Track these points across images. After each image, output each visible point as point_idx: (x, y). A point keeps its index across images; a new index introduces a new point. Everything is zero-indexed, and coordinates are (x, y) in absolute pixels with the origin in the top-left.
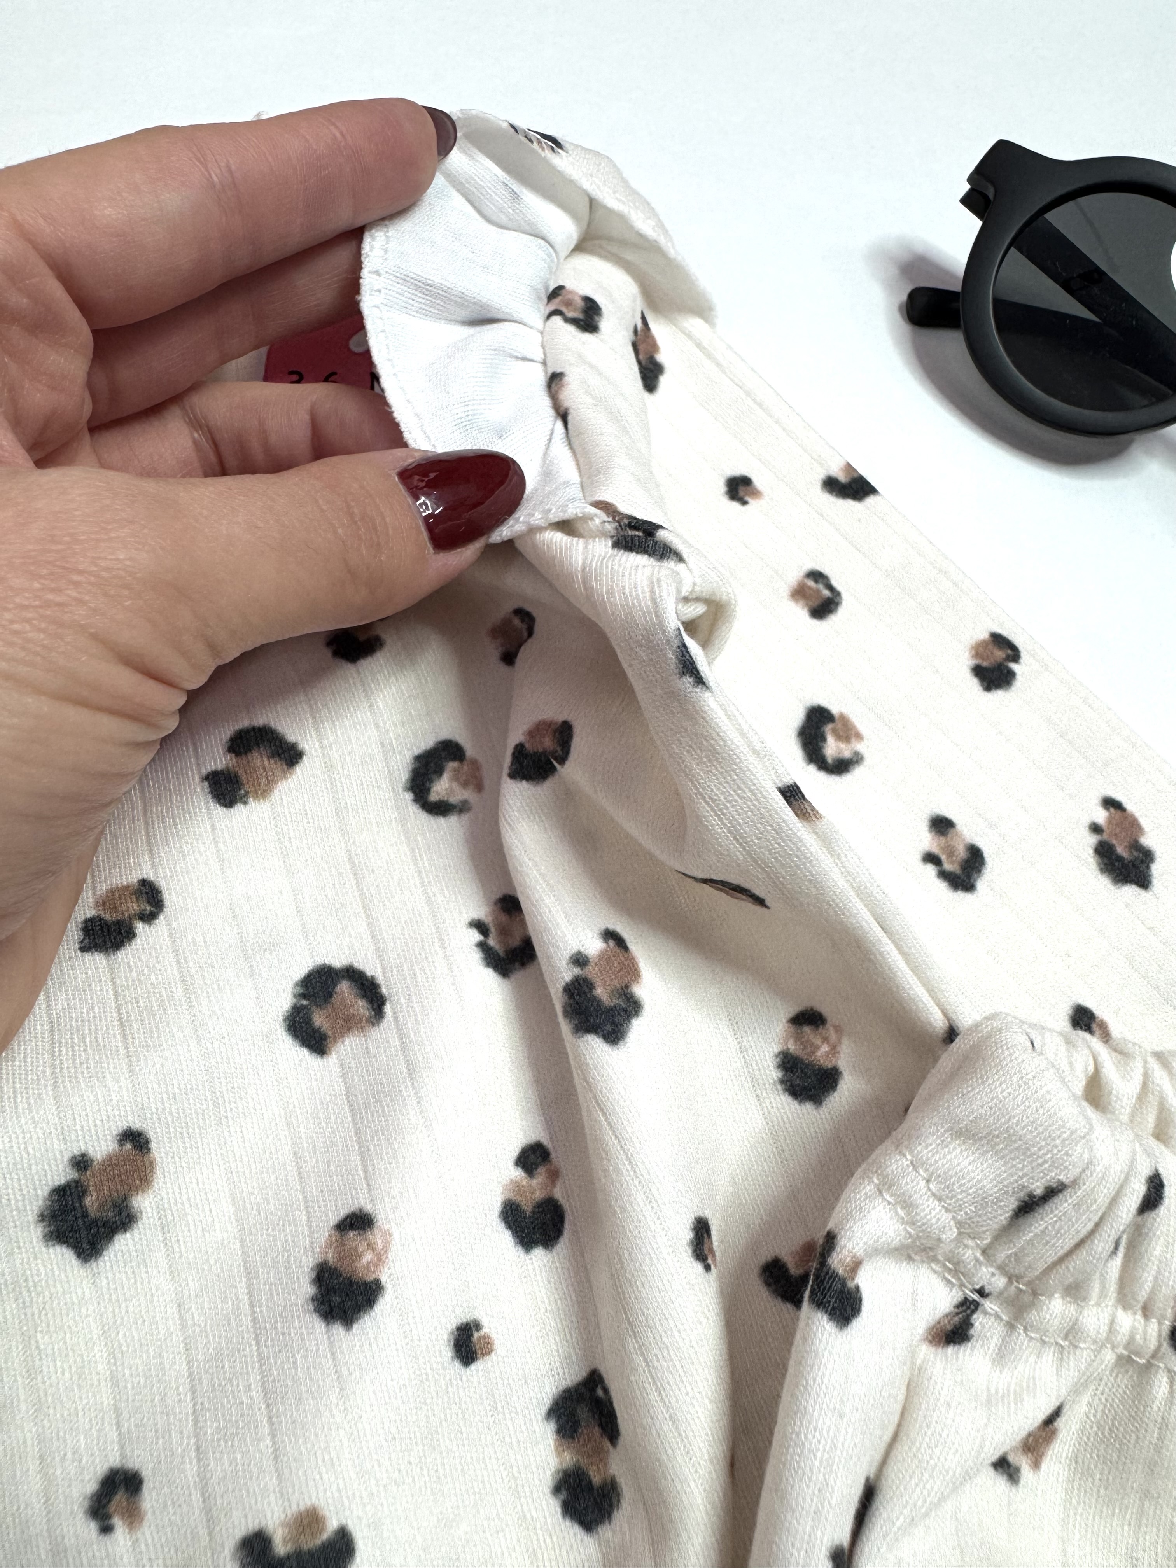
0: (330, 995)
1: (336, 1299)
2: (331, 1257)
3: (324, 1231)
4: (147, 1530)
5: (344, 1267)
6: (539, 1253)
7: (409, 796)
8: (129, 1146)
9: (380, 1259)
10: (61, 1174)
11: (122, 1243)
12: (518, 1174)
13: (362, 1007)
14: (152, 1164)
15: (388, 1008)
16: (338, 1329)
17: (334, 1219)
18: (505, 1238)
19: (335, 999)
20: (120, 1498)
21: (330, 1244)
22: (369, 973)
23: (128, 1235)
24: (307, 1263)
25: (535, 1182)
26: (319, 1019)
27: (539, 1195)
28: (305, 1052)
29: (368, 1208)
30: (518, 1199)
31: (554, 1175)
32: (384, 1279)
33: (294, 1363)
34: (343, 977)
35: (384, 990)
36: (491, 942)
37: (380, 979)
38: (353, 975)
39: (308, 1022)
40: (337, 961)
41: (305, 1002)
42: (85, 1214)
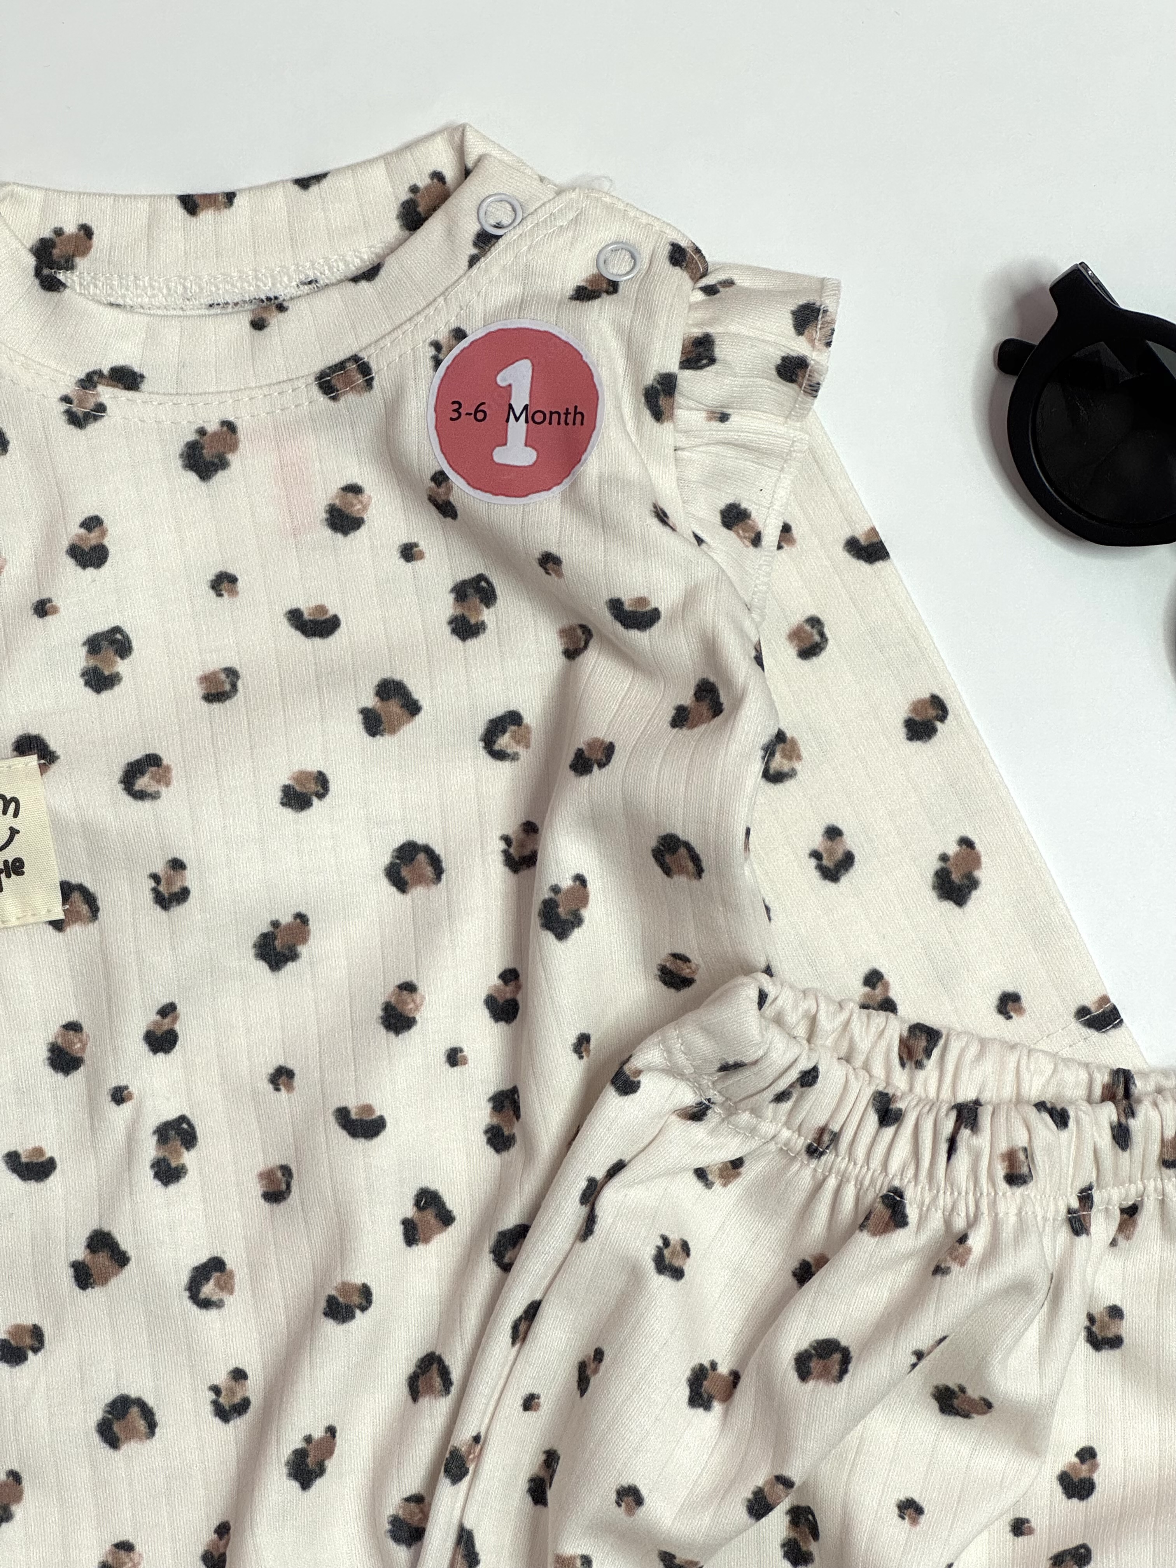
0: (413, 859)
1: (393, 1021)
2: (393, 1000)
3: (391, 988)
4: (295, 1094)
5: (399, 1007)
6: (502, 1024)
7: (482, 744)
8: (298, 921)
9: (417, 1008)
10: (266, 928)
11: (291, 966)
12: (498, 982)
13: (429, 871)
14: (309, 931)
15: (444, 877)
16: (392, 1035)
17: (398, 982)
18: (484, 1014)
19: (415, 863)
20: (284, 1078)
21: (393, 994)
22: (437, 852)
23: (294, 963)
24: (382, 999)
25: (508, 989)
26: (405, 872)
27: (509, 996)
28: (394, 889)
29: (415, 982)
30: (496, 995)
31: (518, 988)
32: (417, 1018)
33: (369, 1043)
34: (422, 851)
35: (444, 865)
36: (512, 850)
37: (443, 857)
38: (428, 850)
39: (399, 873)
40: (421, 840)
41: (398, 861)
42: (275, 949)
